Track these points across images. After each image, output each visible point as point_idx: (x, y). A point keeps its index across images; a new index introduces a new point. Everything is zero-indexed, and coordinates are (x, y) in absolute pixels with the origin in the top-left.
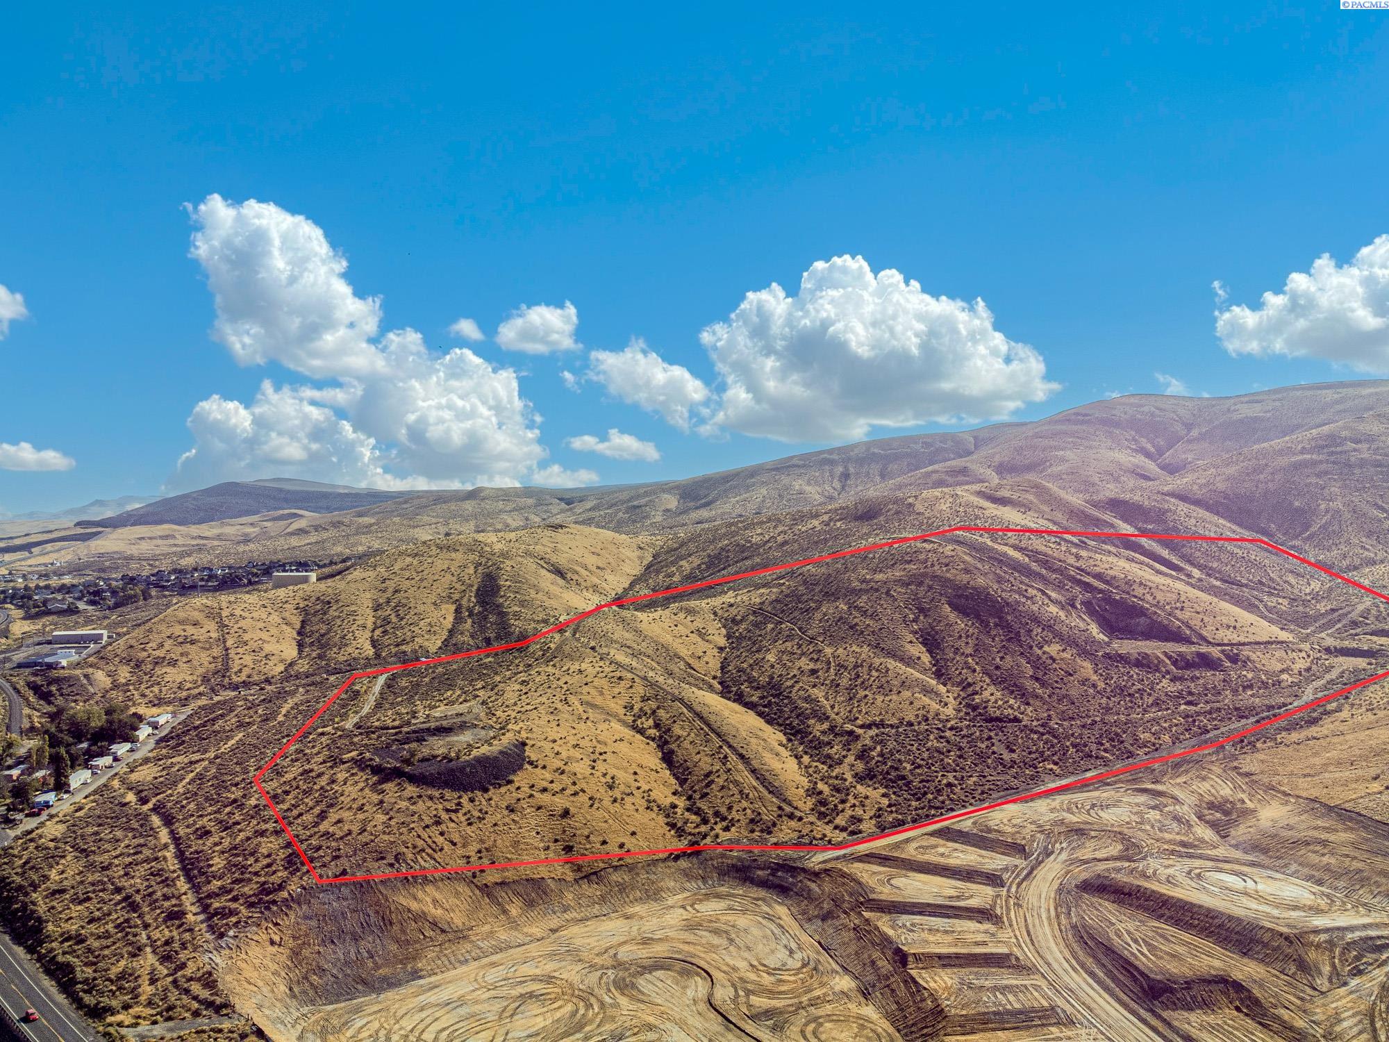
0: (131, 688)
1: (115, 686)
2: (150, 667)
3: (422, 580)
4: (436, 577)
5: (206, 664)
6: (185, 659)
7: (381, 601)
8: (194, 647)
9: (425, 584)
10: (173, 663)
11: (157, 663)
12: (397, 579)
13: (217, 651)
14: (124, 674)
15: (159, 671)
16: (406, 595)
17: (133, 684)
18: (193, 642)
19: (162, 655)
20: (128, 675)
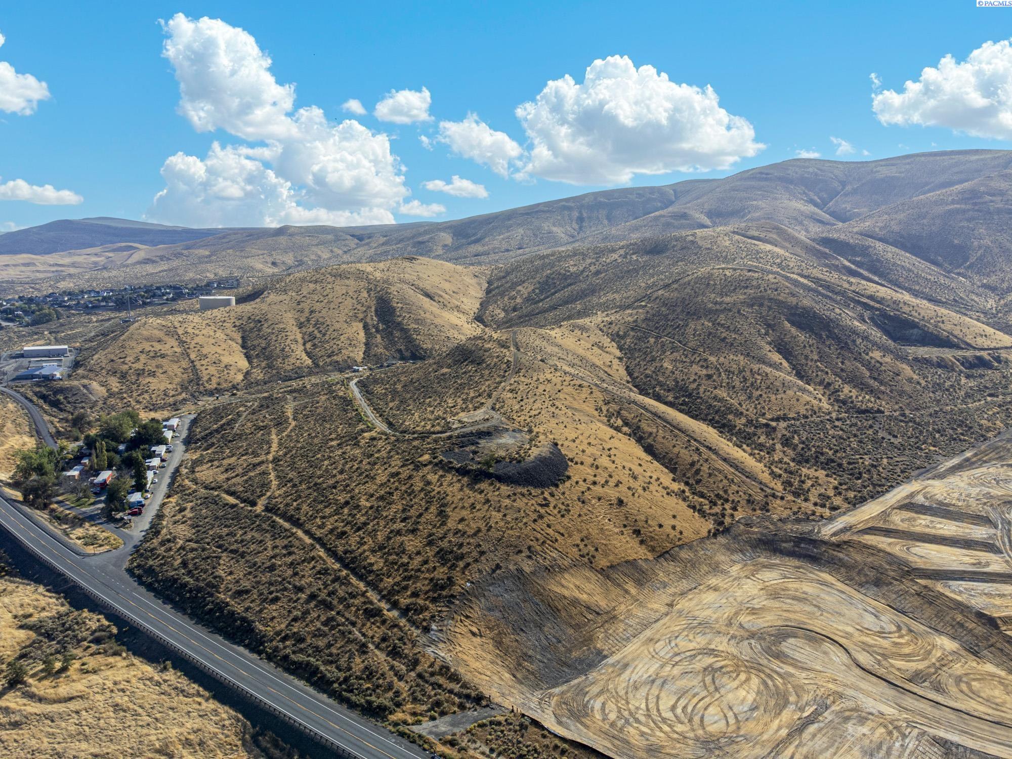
0: (125, 395)
1: (111, 395)
2: (134, 378)
3: (329, 302)
4: (340, 300)
5: (179, 374)
6: (161, 371)
7: (302, 320)
8: (164, 360)
9: (332, 306)
10: (153, 374)
11: (139, 374)
12: (309, 301)
13: (185, 364)
14: (115, 384)
15: (144, 381)
16: (321, 315)
17: (125, 392)
18: (163, 356)
19: (141, 368)
20: (118, 385)
